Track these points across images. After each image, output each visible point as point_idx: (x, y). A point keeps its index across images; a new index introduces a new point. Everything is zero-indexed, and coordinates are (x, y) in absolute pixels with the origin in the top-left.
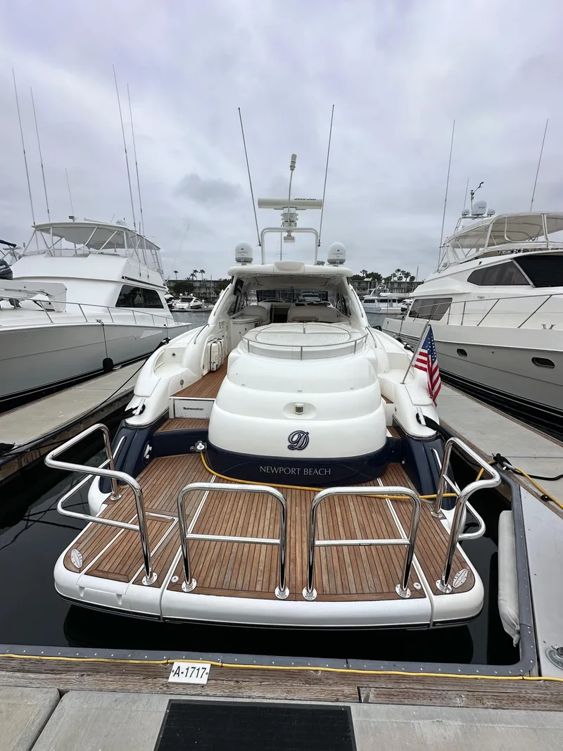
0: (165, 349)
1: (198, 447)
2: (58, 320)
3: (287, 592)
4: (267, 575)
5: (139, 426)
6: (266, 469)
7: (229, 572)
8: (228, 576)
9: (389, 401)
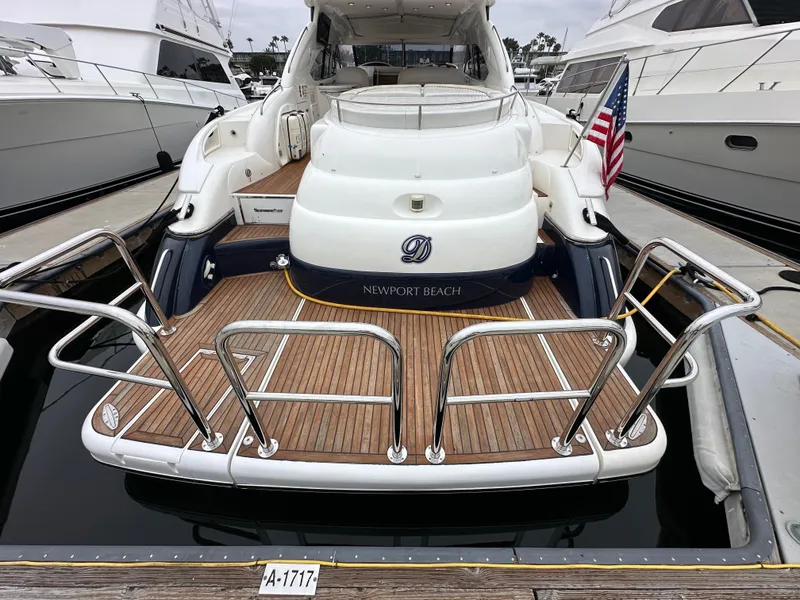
0: (218, 124)
1: (280, 263)
2: (68, 90)
3: (404, 453)
4: (376, 430)
5: (189, 235)
6: (371, 290)
7: (324, 429)
8: (322, 433)
9: (542, 194)
